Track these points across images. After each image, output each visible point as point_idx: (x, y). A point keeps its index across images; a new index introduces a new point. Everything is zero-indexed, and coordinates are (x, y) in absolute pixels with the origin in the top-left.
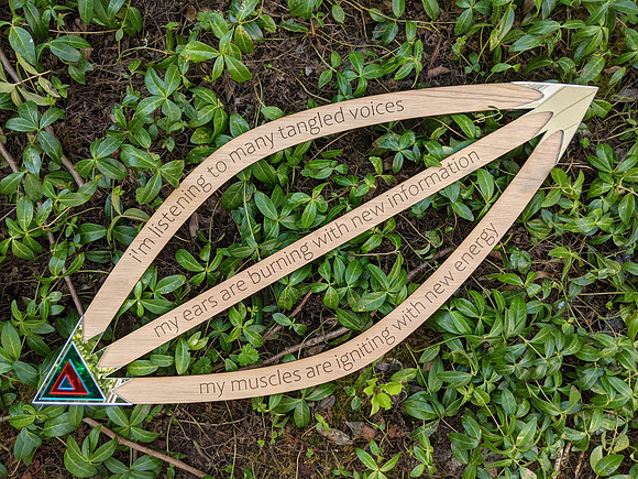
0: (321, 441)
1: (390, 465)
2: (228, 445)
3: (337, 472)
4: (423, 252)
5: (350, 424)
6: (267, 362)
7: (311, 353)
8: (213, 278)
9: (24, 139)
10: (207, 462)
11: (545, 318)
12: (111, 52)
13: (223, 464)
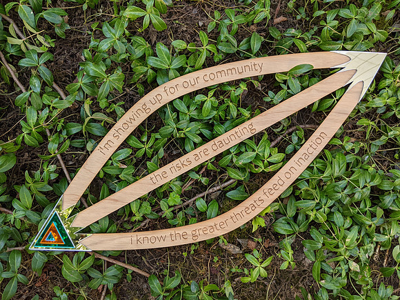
0: (222, 252)
1: (267, 263)
2: (164, 258)
3: (234, 270)
4: (279, 130)
5: (240, 241)
6: (185, 204)
7: (213, 197)
8: (150, 152)
9: (29, 74)
10: (151, 269)
11: (357, 165)
12: (80, 19)
13: (161, 270)
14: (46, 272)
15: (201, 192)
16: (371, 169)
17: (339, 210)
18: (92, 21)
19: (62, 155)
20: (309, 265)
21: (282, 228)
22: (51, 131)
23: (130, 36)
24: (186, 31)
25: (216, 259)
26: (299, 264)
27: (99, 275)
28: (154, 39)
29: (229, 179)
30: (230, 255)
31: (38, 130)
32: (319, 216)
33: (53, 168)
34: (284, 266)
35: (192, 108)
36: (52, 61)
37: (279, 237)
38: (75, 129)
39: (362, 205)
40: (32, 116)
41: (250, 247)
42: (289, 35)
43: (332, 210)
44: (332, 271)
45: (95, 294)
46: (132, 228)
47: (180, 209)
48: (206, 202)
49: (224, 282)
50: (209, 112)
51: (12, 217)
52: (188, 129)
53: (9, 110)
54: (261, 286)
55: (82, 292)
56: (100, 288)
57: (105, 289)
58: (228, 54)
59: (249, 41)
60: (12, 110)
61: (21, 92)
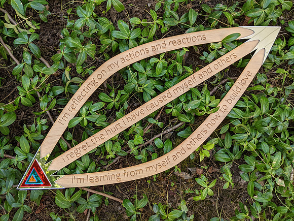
0: (177, 178)
1: (213, 184)
2: (133, 185)
3: (187, 192)
4: (214, 82)
5: (190, 169)
6: (146, 143)
7: (167, 137)
8: (117, 105)
9: (22, 51)
10: (123, 195)
11: (277, 105)
12: (58, 8)
13: (131, 195)
14: (43, 202)
15: (157, 134)
16: (287, 107)
17: (265, 141)
18: (66, 8)
19: (50, 111)
20: (244, 185)
21: (221, 157)
22: (41, 93)
23: (97, 17)
24: (139, 11)
25: (173, 184)
26: (236, 184)
27: (85, 202)
28: (115, 19)
29: (179, 122)
30: (183, 180)
31: (32, 93)
32: (250, 146)
33: (44, 121)
34: (226, 186)
35: (148, 69)
36: (38, 40)
37: (219, 164)
38: (59, 91)
39: (282, 136)
40: (26, 83)
41: (199, 173)
42: (218, 9)
43: (260, 141)
44: (262, 188)
45: (81, 217)
46: (107, 164)
47: (143, 147)
48: (162, 141)
49: (180, 201)
50: (161, 71)
51: (15, 161)
52: (146, 86)
53: (8, 79)
54: (208, 203)
55: (71, 216)
56: (86, 212)
57: (89, 212)
58: (172, 27)
59: (187, 16)
60: (10, 79)
61: (16, 65)
